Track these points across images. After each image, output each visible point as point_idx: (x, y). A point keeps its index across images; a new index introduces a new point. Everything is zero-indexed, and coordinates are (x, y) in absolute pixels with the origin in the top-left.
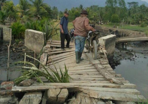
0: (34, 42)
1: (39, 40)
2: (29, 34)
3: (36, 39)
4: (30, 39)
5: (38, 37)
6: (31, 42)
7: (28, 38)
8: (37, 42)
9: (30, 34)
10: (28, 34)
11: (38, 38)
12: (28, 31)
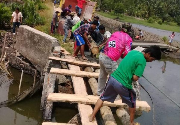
0: (31, 47)
1: (40, 46)
2: (24, 33)
3: (35, 43)
4: (24, 40)
5: (39, 40)
6: (25, 45)
7: (23, 39)
8: (36, 48)
9: (27, 34)
10: (22, 34)
11: (39, 42)
12: (23, 28)
